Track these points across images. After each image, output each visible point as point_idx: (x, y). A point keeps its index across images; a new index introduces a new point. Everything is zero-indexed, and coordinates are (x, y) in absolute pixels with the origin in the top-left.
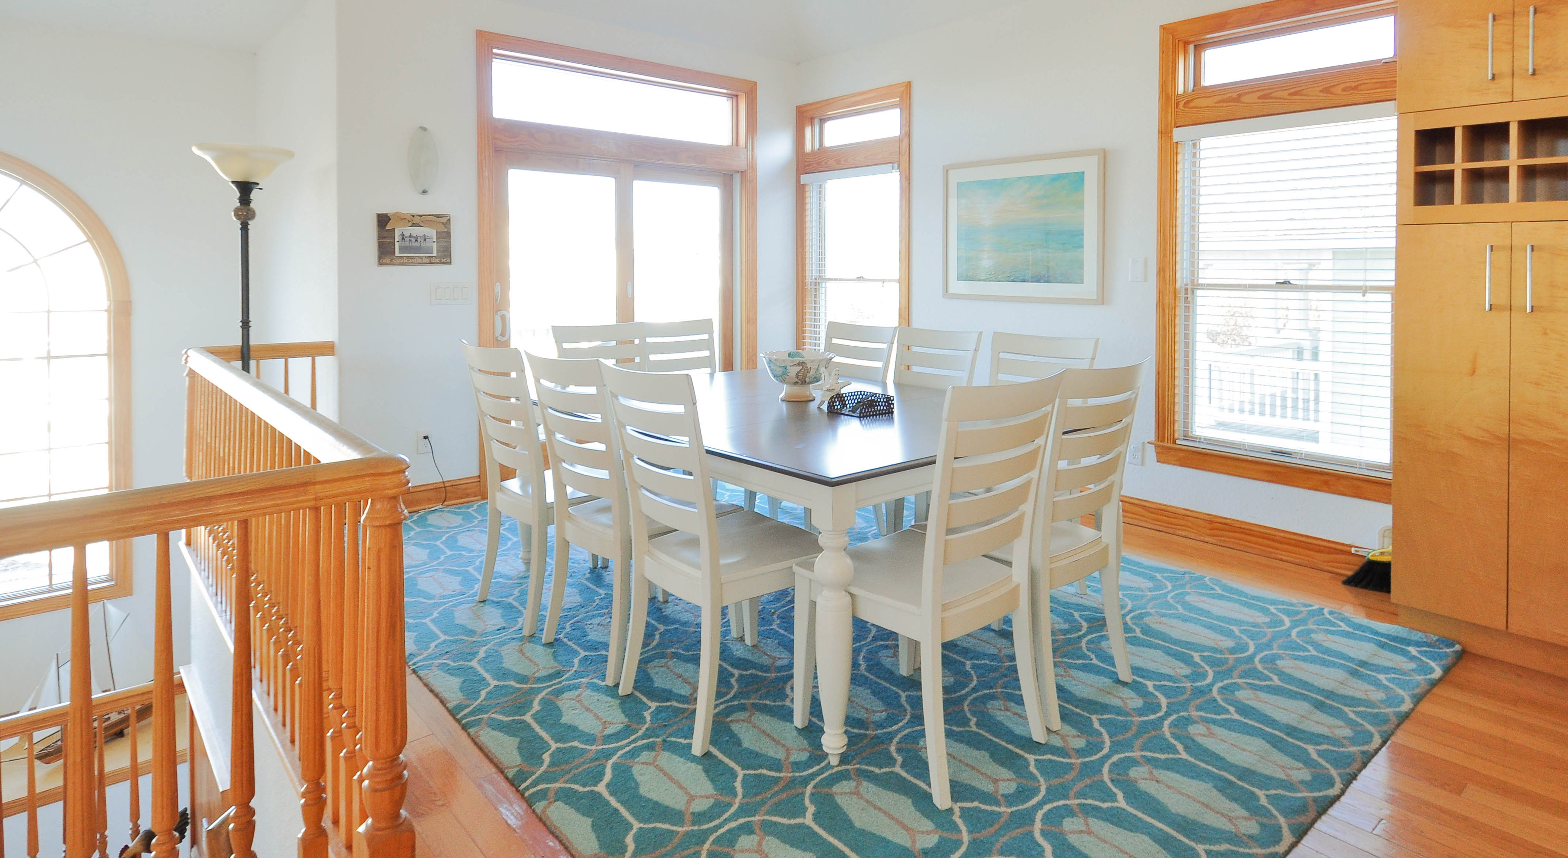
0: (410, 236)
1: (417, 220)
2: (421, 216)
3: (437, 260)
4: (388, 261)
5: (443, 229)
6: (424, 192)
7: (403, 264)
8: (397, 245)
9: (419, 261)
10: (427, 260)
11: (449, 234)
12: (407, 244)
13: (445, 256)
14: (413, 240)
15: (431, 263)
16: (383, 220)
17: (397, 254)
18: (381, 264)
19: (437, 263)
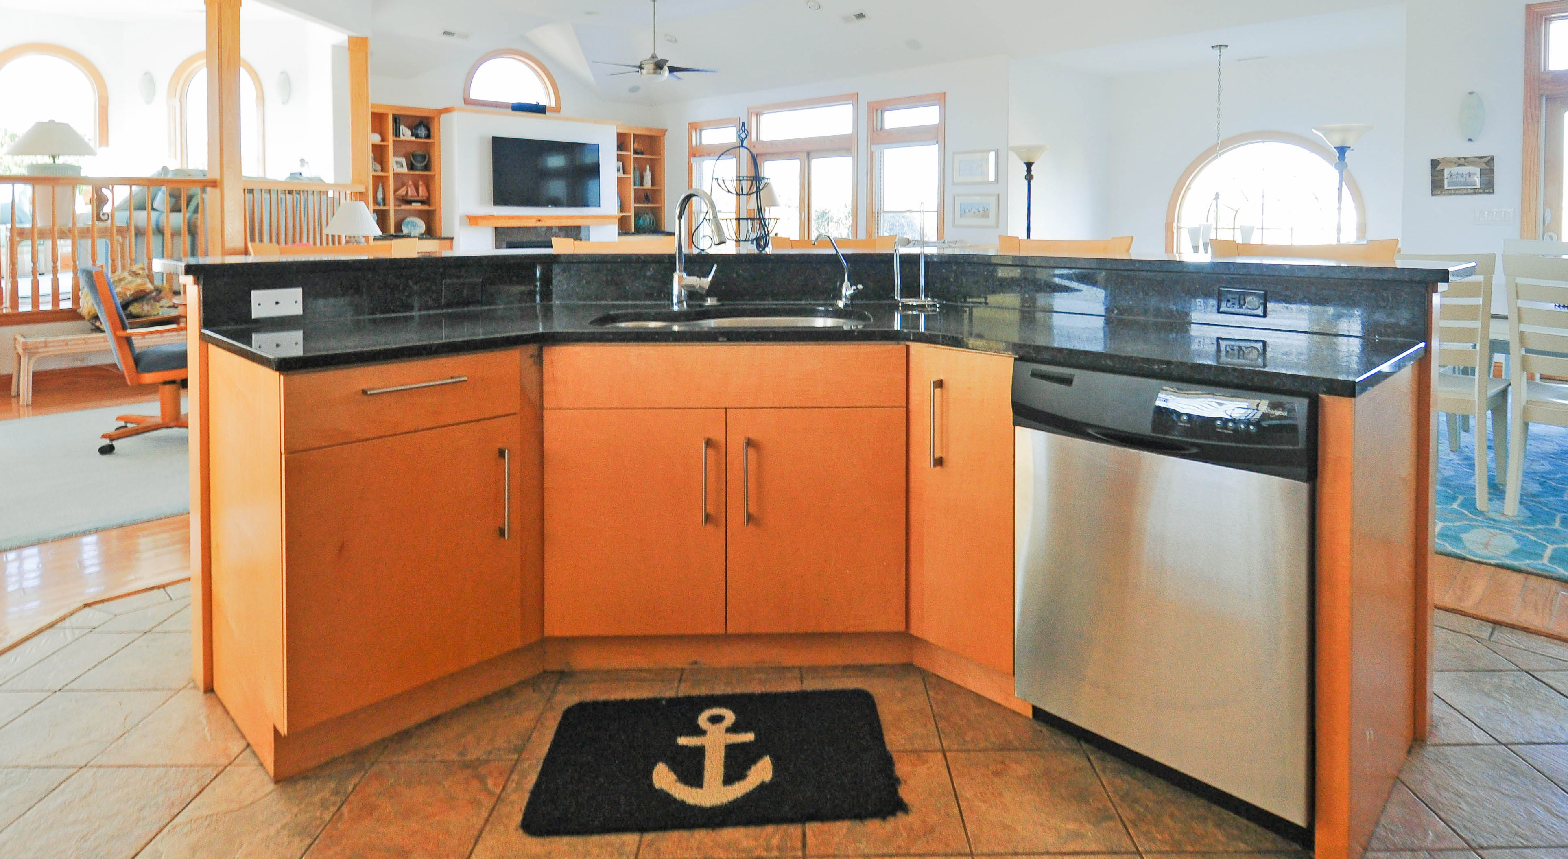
0: (1457, 174)
1: (1462, 161)
2: (1465, 158)
3: (1481, 191)
4: (1439, 192)
5: (1485, 167)
6: (1470, 140)
7: (1451, 194)
8: (1446, 181)
9: (1465, 192)
10: (1472, 191)
11: (1492, 171)
12: (1454, 180)
13: (1488, 186)
14: (1459, 176)
15: (1475, 193)
16: (1435, 163)
17: (1446, 187)
18: (1433, 195)
19: (1480, 193)
